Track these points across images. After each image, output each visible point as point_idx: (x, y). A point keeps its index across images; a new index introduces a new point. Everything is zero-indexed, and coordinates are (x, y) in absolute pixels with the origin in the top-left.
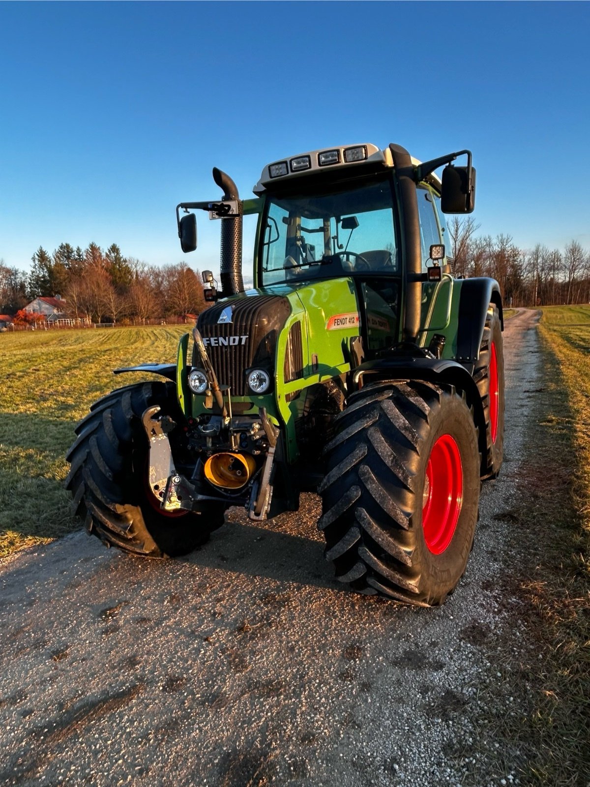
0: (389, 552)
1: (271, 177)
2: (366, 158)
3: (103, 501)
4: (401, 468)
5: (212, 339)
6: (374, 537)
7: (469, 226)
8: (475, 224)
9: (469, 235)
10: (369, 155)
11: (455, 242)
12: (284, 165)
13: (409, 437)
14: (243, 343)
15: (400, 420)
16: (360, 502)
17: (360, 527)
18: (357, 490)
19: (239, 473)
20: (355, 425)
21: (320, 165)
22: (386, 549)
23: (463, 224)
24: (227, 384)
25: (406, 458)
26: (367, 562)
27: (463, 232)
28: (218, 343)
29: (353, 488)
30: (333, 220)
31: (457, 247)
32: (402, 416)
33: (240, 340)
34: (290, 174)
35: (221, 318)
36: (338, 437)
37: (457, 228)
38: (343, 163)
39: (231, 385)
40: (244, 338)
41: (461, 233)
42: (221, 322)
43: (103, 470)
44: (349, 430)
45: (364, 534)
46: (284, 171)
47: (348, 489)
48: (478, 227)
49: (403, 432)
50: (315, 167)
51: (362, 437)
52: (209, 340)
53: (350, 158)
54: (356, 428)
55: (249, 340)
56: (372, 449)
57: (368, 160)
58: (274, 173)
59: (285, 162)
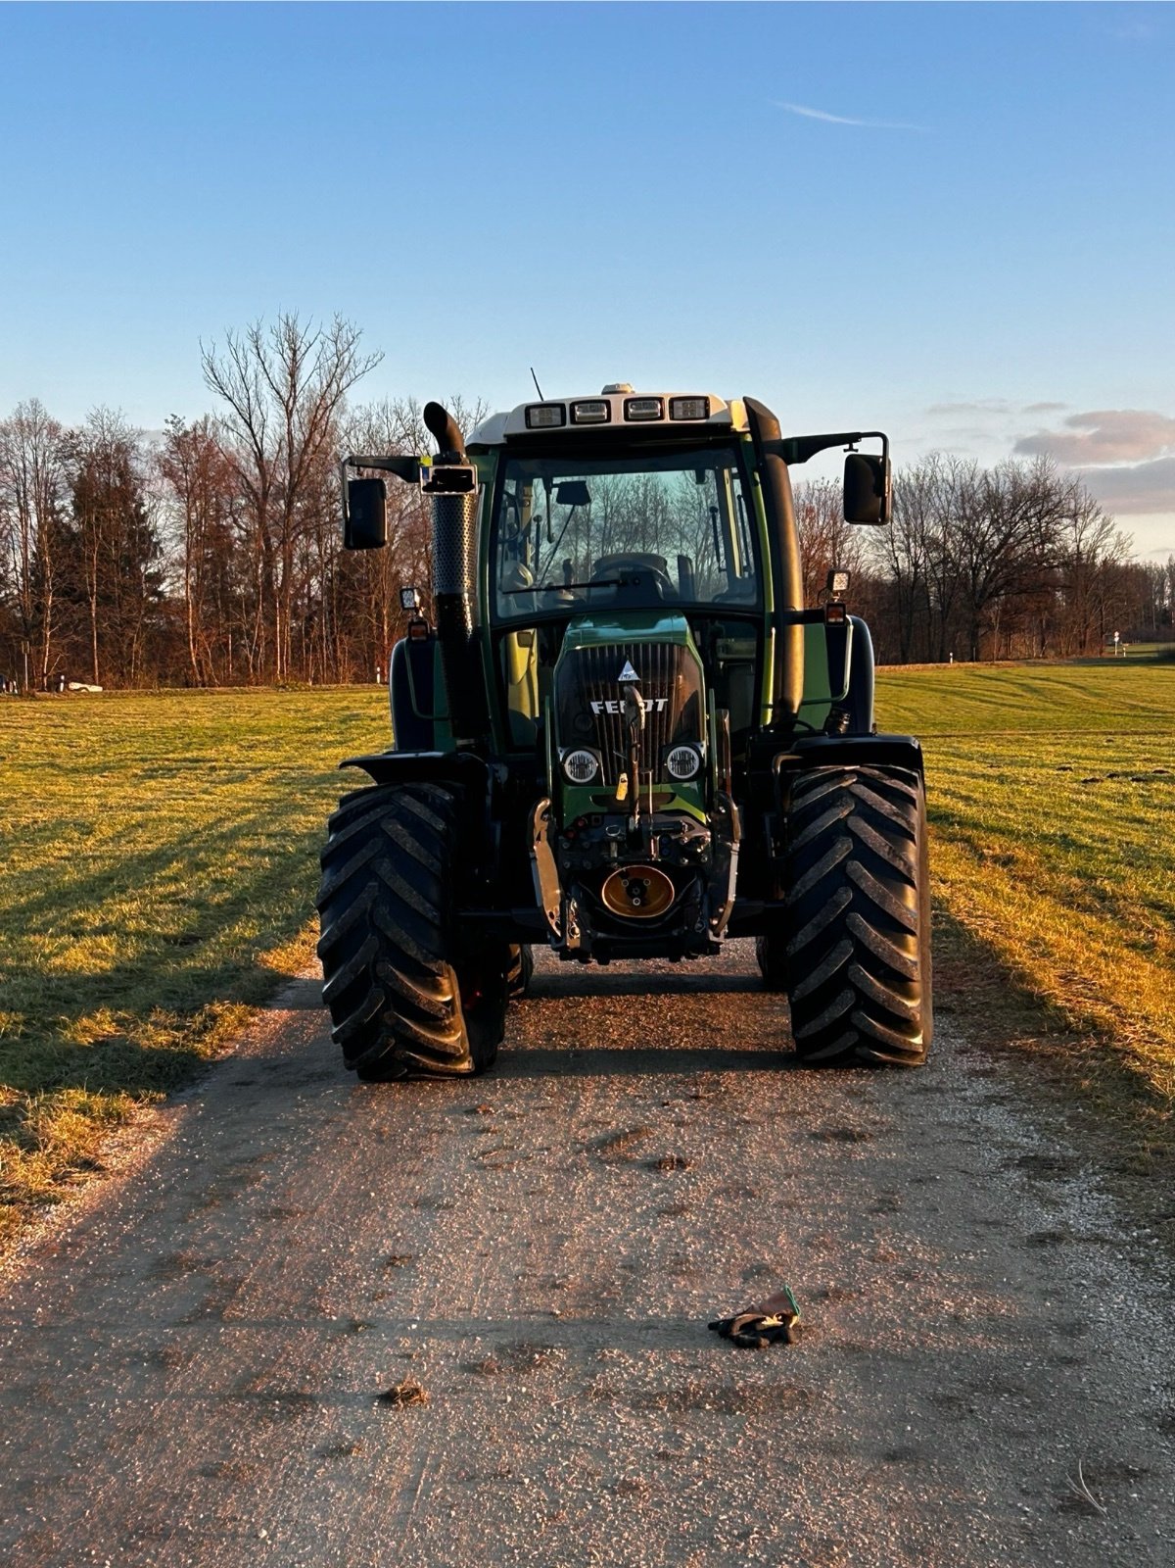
0: (892, 965)
1: (529, 426)
2: (707, 416)
3: (420, 957)
4: (901, 859)
5: (608, 704)
6: (872, 948)
7: (339, 355)
8: (361, 351)
9: (340, 392)
10: (711, 414)
11: (289, 414)
12: (558, 410)
13: (904, 825)
14: (660, 709)
15: (887, 807)
16: (851, 907)
17: (852, 936)
18: (846, 891)
19: (637, 902)
20: (826, 815)
21: (626, 418)
22: (887, 961)
23: (317, 346)
24: (647, 766)
25: (903, 848)
26: (859, 985)
27: (315, 378)
28: (619, 709)
29: (841, 890)
30: (538, 484)
31: (298, 436)
32: (885, 802)
33: (655, 705)
34: (569, 426)
35: (624, 673)
36: (806, 832)
37: (294, 360)
38: (667, 420)
39: (653, 767)
40: (661, 702)
41: (310, 378)
42: (624, 679)
43: (420, 909)
44: (818, 822)
45: (860, 946)
46: (557, 419)
47: (835, 892)
48: (372, 363)
49: (894, 818)
50: (618, 420)
51: (841, 829)
52: (604, 705)
53: (679, 413)
54: (828, 820)
55: (667, 705)
56: (858, 841)
57: (711, 420)
58: (535, 420)
59: (561, 406)
